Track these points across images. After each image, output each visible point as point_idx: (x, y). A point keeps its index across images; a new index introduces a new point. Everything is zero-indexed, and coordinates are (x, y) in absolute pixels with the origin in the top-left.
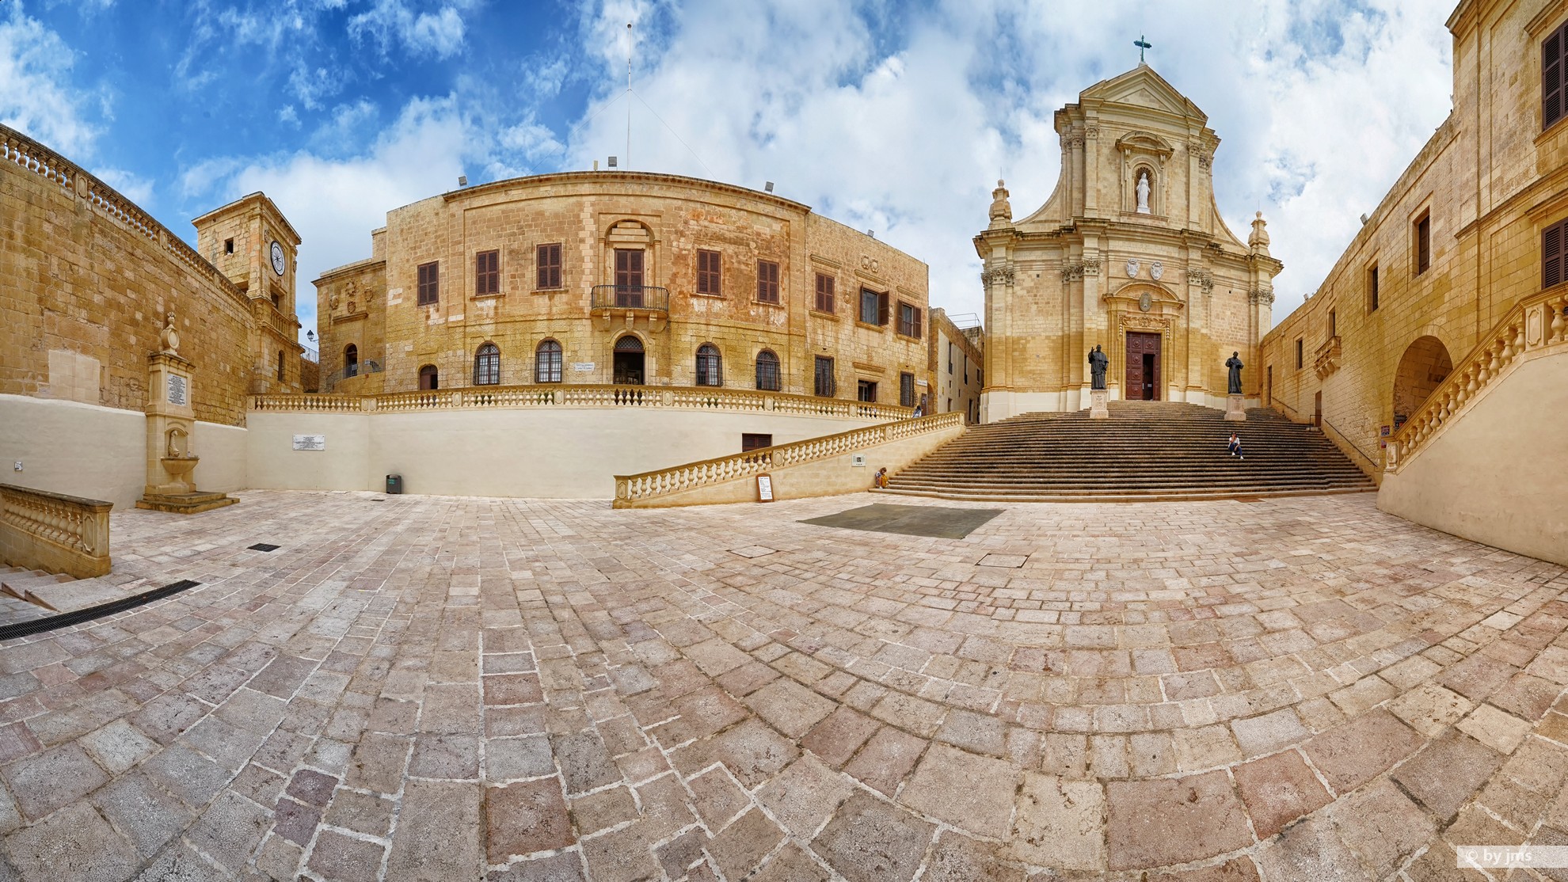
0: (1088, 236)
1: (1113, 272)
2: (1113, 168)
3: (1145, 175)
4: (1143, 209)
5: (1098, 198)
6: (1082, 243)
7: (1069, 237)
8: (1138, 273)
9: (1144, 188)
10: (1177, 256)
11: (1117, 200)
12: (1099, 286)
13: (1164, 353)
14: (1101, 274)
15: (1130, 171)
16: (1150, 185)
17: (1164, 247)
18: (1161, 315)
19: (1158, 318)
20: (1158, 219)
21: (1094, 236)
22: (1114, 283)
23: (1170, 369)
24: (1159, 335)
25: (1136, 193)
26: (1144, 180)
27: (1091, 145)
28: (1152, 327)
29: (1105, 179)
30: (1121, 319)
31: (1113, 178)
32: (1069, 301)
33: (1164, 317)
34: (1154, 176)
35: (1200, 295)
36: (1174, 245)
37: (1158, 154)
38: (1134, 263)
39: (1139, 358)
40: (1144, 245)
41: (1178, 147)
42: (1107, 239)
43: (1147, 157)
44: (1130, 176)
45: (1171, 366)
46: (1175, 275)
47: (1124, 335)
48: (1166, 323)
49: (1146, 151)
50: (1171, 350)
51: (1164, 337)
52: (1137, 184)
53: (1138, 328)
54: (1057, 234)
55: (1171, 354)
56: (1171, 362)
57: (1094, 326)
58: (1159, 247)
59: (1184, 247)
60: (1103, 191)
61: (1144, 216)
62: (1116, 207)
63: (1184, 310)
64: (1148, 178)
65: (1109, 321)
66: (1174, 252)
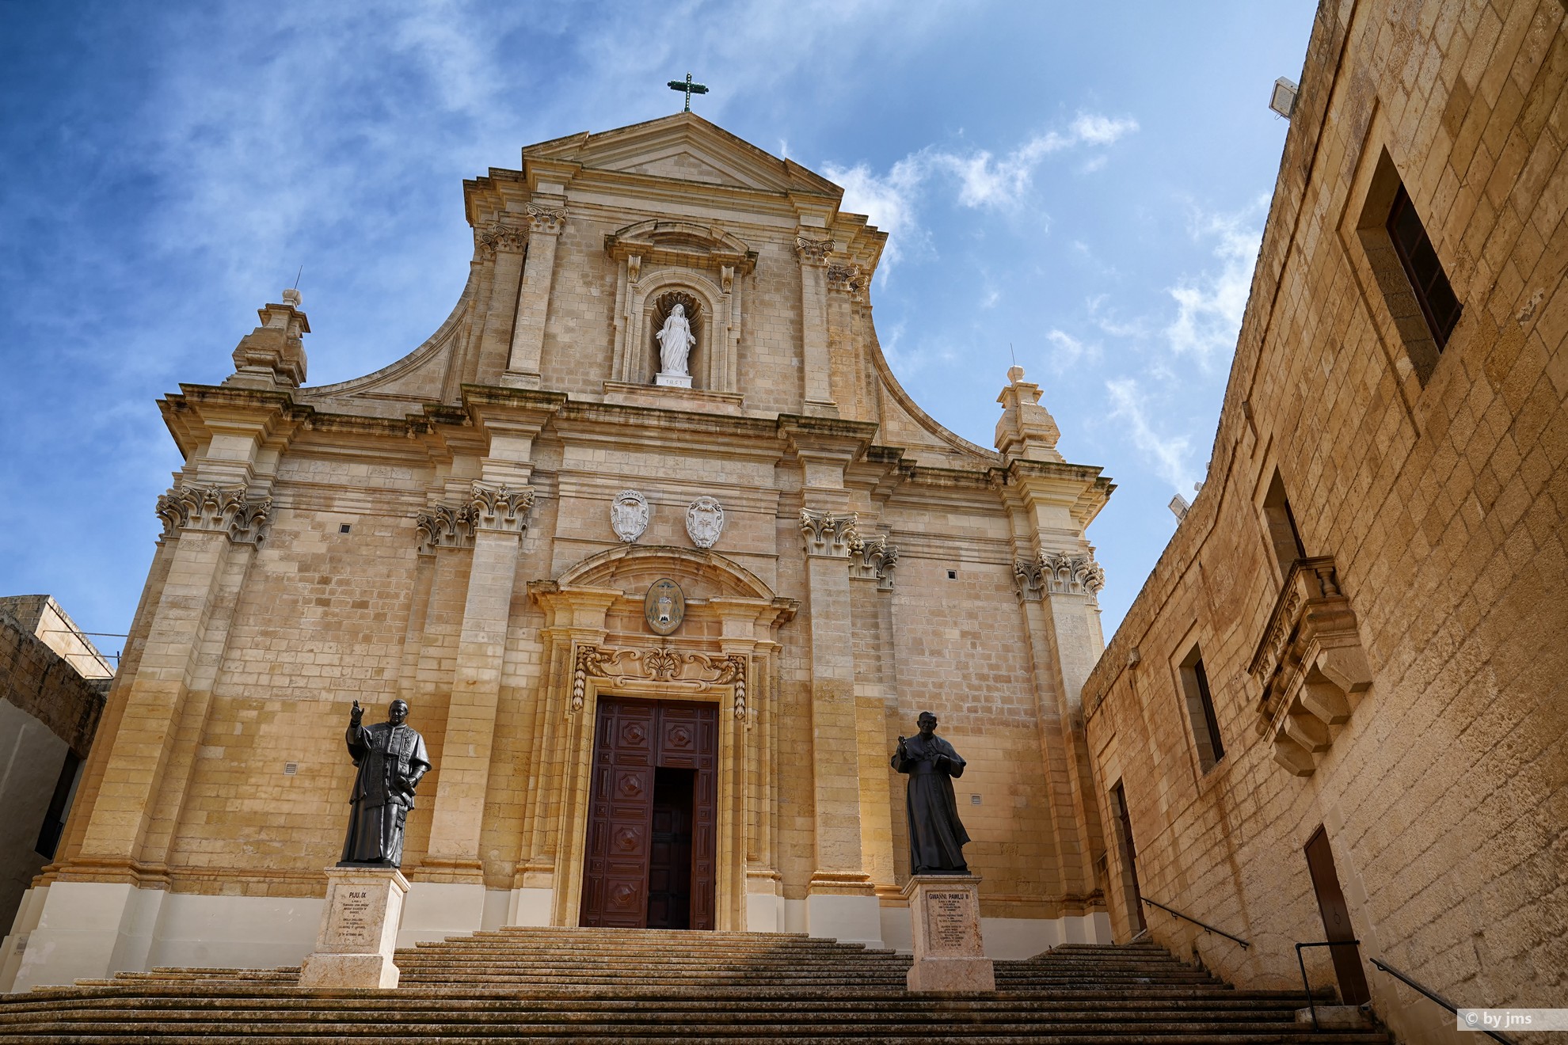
0: (503, 432)
1: (565, 525)
2: (595, 292)
3: (679, 308)
4: (675, 375)
5: (545, 352)
6: (485, 451)
7: (448, 436)
8: (648, 529)
9: (676, 334)
10: (769, 483)
11: (600, 358)
12: (522, 560)
13: (726, 764)
14: (534, 532)
15: (640, 300)
16: (695, 329)
17: (729, 465)
18: (717, 646)
19: (707, 654)
20: (713, 397)
21: (522, 434)
22: (566, 555)
23: (747, 817)
24: (709, 709)
25: (657, 346)
26: (677, 321)
27: (542, 246)
28: (688, 684)
29: (571, 314)
30: (582, 658)
31: (593, 314)
32: (426, 604)
33: (728, 650)
34: (704, 311)
35: (845, 586)
36: (760, 459)
37: (713, 267)
38: (632, 503)
39: (642, 782)
40: (670, 460)
41: (770, 252)
42: (561, 443)
43: (690, 271)
44: (639, 308)
45: (748, 804)
46: (761, 532)
47: (589, 709)
48: (736, 667)
49: (683, 261)
50: (750, 753)
51: (727, 713)
52: (658, 325)
53: (640, 687)
54: (417, 425)
55: (749, 766)
56: (748, 791)
57: (489, 675)
58: (717, 463)
59: (788, 462)
60: (564, 338)
61: (672, 391)
62: (595, 374)
63: (795, 631)
64: (691, 312)
65: (545, 660)
66: (762, 475)
